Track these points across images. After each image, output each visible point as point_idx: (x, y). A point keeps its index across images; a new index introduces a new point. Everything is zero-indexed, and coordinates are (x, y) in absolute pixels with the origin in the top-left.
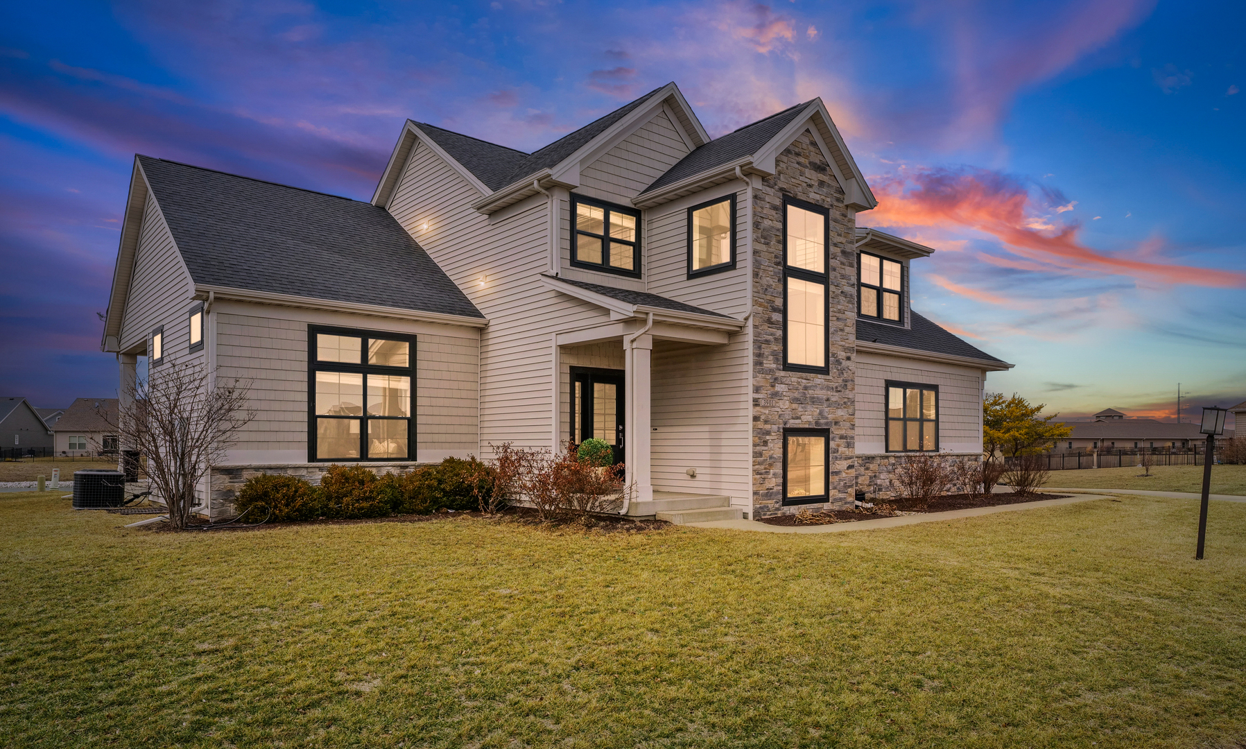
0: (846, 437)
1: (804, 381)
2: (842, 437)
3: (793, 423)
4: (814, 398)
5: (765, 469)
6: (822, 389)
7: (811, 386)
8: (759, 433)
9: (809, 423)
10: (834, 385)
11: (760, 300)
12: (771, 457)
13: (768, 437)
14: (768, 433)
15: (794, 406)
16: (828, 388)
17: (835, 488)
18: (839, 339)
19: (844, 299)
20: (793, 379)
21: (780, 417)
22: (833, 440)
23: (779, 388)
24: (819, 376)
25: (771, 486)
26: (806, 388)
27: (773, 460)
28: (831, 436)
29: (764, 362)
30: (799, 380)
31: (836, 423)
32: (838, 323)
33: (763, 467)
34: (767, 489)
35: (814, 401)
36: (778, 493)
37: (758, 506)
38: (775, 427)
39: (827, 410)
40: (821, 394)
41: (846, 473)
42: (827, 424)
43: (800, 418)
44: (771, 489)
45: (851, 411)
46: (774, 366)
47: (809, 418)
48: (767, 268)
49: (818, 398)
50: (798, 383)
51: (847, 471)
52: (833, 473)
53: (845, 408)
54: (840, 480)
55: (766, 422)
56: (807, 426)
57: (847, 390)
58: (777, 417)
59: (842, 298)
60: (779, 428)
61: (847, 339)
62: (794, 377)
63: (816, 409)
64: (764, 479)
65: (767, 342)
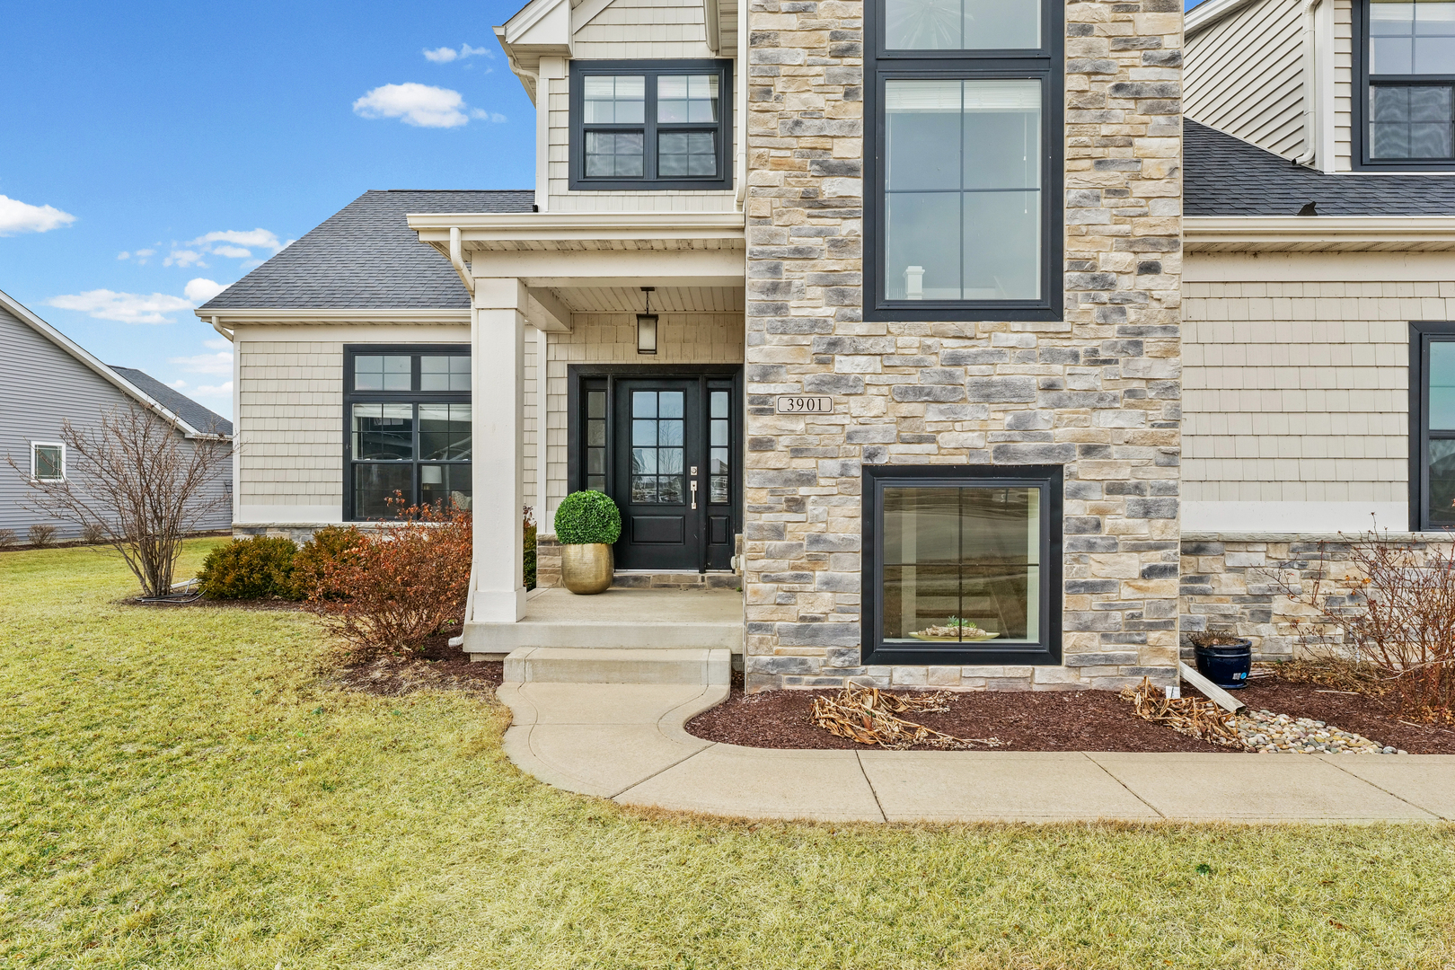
0: (1137, 487)
1: (946, 342)
2: (1115, 489)
3: (895, 455)
4: (989, 385)
5: (794, 568)
6: (1026, 358)
7: (977, 355)
8: (771, 481)
9: (973, 450)
10: (1082, 347)
11: (773, 153)
12: (815, 540)
13: (803, 491)
14: (808, 479)
15: (905, 409)
16: (1052, 356)
17: (1085, 628)
18: (1104, 218)
19: (1131, 104)
20: (901, 341)
21: (850, 437)
22: (1075, 494)
23: (844, 365)
24: (1016, 326)
25: (816, 611)
26: (956, 360)
27: (821, 547)
28: (1068, 485)
29: (792, 304)
30: (929, 341)
31: (1089, 451)
32: (1102, 174)
33: (785, 563)
34: (803, 619)
35: (986, 392)
36: (844, 630)
37: (766, 659)
38: (832, 466)
39: (1046, 414)
40: (1030, 374)
41: (1139, 589)
42: (1047, 452)
43: (932, 440)
44: (815, 619)
45: (1160, 415)
46: (831, 311)
47: (974, 439)
48: (804, 70)
49: (1006, 385)
50: (926, 349)
51: (1142, 583)
52: (1074, 586)
53: (1129, 406)
54: (1108, 607)
55: (797, 452)
56: (962, 460)
57: (1145, 357)
58: (840, 439)
59: (1120, 108)
60: (844, 466)
61: (1145, 215)
62: (908, 336)
63: (1000, 415)
64: (792, 593)
65: (802, 254)
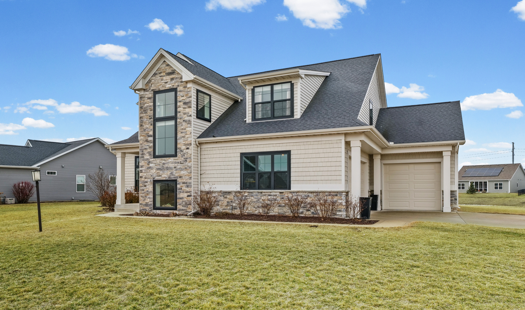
0: (186, 183)
1: (163, 161)
2: (184, 183)
3: (157, 178)
4: (168, 167)
5: (145, 195)
6: (172, 163)
7: (166, 163)
8: (142, 182)
9: (166, 178)
10: (179, 161)
11: (143, 134)
12: (147, 191)
13: (146, 184)
14: (147, 182)
15: (158, 171)
16: (175, 163)
17: (180, 205)
18: (182, 141)
19: (185, 123)
20: (157, 161)
21: (151, 176)
22: (179, 184)
23: (151, 165)
24: (171, 158)
25: (148, 202)
26: (164, 164)
27: (148, 192)
28: (178, 182)
29: (145, 156)
30: (161, 161)
31: (180, 177)
32: (182, 134)
33: (144, 195)
34: (146, 203)
35: (167, 169)
36: (151, 205)
37: (142, 209)
38: (149, 180)
39: (175, 172)
40: (172, 165)
41: (187, 199)
42: (175, 177)
43: (161, 176)
44: (147, 203)
45: (189, 171)
46: (149, 157)
47: (166, 176)
48: (146, 122)
49: (170, 167)
50: (160, 162)
51: (187, 198)
52: (178, 198)
53: (185, 170)
54: (183, 202)
55: (145, 178)
56: (164, 179)
57: (187, 162)
58: (150, 176)
59: (184, 123)
60: (151, 180)
61: (187, 140)
62: (158, 160)
63: (169, 172)
64: (145, 199)
65: (146, 149)
